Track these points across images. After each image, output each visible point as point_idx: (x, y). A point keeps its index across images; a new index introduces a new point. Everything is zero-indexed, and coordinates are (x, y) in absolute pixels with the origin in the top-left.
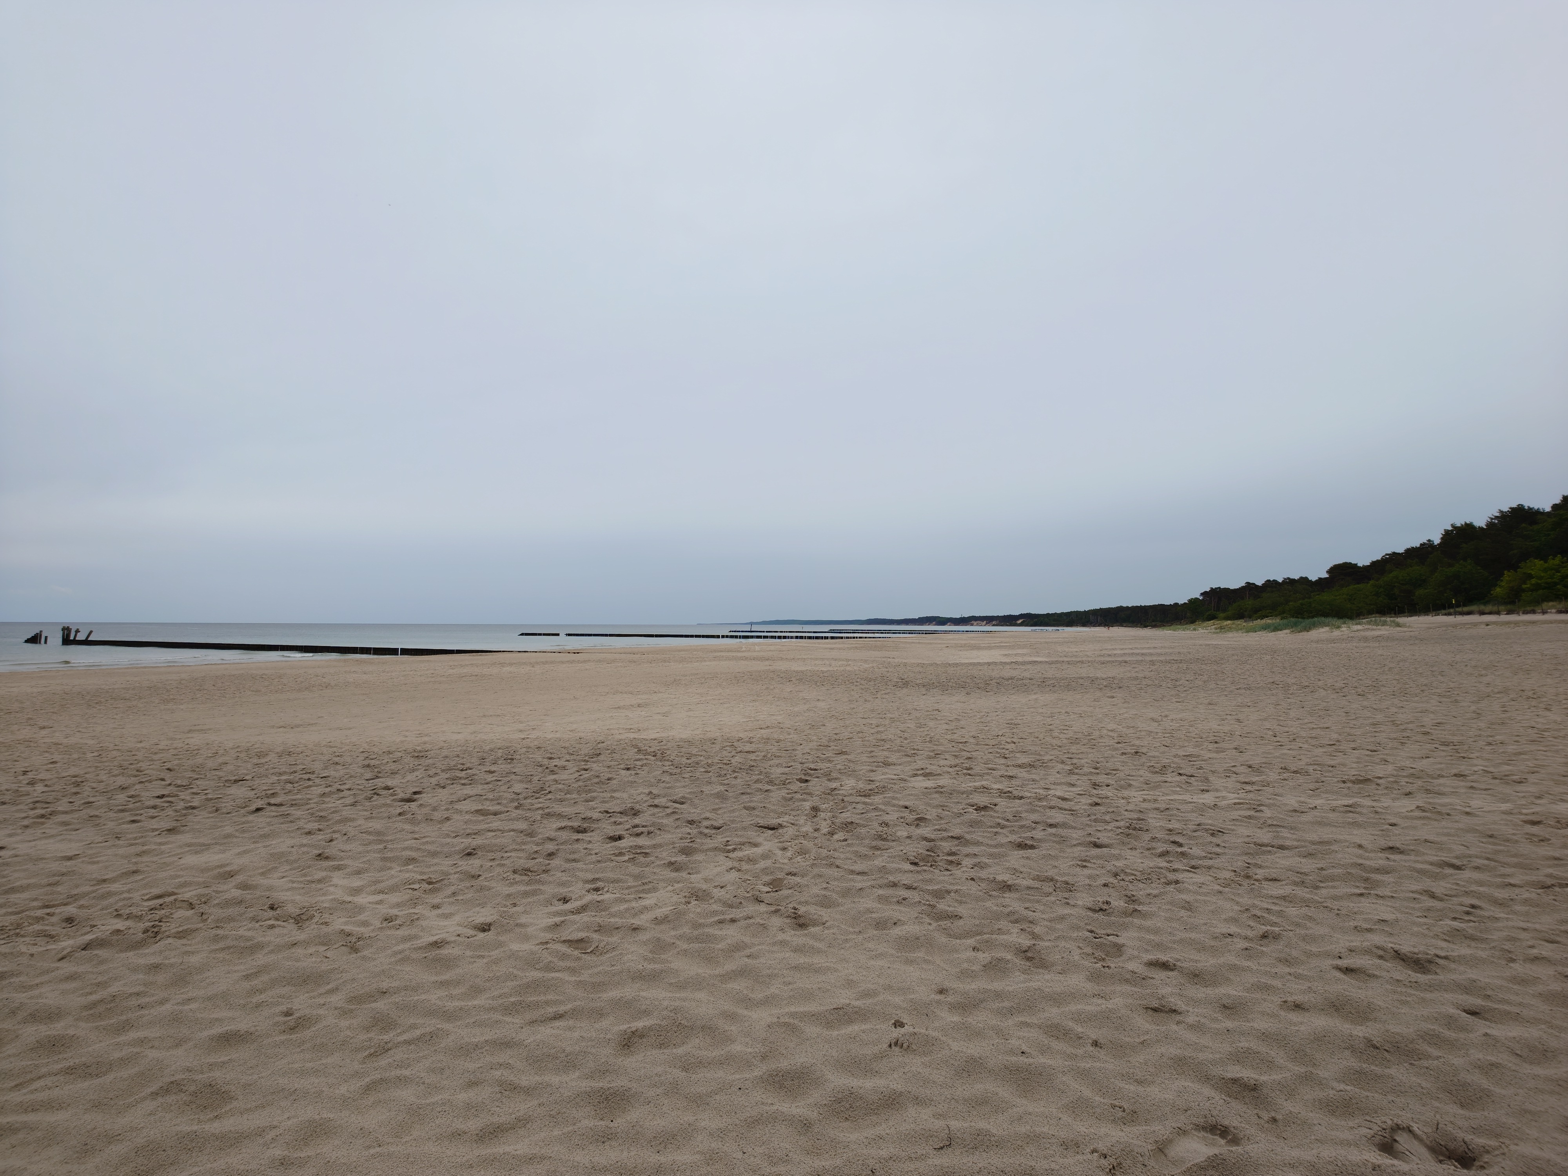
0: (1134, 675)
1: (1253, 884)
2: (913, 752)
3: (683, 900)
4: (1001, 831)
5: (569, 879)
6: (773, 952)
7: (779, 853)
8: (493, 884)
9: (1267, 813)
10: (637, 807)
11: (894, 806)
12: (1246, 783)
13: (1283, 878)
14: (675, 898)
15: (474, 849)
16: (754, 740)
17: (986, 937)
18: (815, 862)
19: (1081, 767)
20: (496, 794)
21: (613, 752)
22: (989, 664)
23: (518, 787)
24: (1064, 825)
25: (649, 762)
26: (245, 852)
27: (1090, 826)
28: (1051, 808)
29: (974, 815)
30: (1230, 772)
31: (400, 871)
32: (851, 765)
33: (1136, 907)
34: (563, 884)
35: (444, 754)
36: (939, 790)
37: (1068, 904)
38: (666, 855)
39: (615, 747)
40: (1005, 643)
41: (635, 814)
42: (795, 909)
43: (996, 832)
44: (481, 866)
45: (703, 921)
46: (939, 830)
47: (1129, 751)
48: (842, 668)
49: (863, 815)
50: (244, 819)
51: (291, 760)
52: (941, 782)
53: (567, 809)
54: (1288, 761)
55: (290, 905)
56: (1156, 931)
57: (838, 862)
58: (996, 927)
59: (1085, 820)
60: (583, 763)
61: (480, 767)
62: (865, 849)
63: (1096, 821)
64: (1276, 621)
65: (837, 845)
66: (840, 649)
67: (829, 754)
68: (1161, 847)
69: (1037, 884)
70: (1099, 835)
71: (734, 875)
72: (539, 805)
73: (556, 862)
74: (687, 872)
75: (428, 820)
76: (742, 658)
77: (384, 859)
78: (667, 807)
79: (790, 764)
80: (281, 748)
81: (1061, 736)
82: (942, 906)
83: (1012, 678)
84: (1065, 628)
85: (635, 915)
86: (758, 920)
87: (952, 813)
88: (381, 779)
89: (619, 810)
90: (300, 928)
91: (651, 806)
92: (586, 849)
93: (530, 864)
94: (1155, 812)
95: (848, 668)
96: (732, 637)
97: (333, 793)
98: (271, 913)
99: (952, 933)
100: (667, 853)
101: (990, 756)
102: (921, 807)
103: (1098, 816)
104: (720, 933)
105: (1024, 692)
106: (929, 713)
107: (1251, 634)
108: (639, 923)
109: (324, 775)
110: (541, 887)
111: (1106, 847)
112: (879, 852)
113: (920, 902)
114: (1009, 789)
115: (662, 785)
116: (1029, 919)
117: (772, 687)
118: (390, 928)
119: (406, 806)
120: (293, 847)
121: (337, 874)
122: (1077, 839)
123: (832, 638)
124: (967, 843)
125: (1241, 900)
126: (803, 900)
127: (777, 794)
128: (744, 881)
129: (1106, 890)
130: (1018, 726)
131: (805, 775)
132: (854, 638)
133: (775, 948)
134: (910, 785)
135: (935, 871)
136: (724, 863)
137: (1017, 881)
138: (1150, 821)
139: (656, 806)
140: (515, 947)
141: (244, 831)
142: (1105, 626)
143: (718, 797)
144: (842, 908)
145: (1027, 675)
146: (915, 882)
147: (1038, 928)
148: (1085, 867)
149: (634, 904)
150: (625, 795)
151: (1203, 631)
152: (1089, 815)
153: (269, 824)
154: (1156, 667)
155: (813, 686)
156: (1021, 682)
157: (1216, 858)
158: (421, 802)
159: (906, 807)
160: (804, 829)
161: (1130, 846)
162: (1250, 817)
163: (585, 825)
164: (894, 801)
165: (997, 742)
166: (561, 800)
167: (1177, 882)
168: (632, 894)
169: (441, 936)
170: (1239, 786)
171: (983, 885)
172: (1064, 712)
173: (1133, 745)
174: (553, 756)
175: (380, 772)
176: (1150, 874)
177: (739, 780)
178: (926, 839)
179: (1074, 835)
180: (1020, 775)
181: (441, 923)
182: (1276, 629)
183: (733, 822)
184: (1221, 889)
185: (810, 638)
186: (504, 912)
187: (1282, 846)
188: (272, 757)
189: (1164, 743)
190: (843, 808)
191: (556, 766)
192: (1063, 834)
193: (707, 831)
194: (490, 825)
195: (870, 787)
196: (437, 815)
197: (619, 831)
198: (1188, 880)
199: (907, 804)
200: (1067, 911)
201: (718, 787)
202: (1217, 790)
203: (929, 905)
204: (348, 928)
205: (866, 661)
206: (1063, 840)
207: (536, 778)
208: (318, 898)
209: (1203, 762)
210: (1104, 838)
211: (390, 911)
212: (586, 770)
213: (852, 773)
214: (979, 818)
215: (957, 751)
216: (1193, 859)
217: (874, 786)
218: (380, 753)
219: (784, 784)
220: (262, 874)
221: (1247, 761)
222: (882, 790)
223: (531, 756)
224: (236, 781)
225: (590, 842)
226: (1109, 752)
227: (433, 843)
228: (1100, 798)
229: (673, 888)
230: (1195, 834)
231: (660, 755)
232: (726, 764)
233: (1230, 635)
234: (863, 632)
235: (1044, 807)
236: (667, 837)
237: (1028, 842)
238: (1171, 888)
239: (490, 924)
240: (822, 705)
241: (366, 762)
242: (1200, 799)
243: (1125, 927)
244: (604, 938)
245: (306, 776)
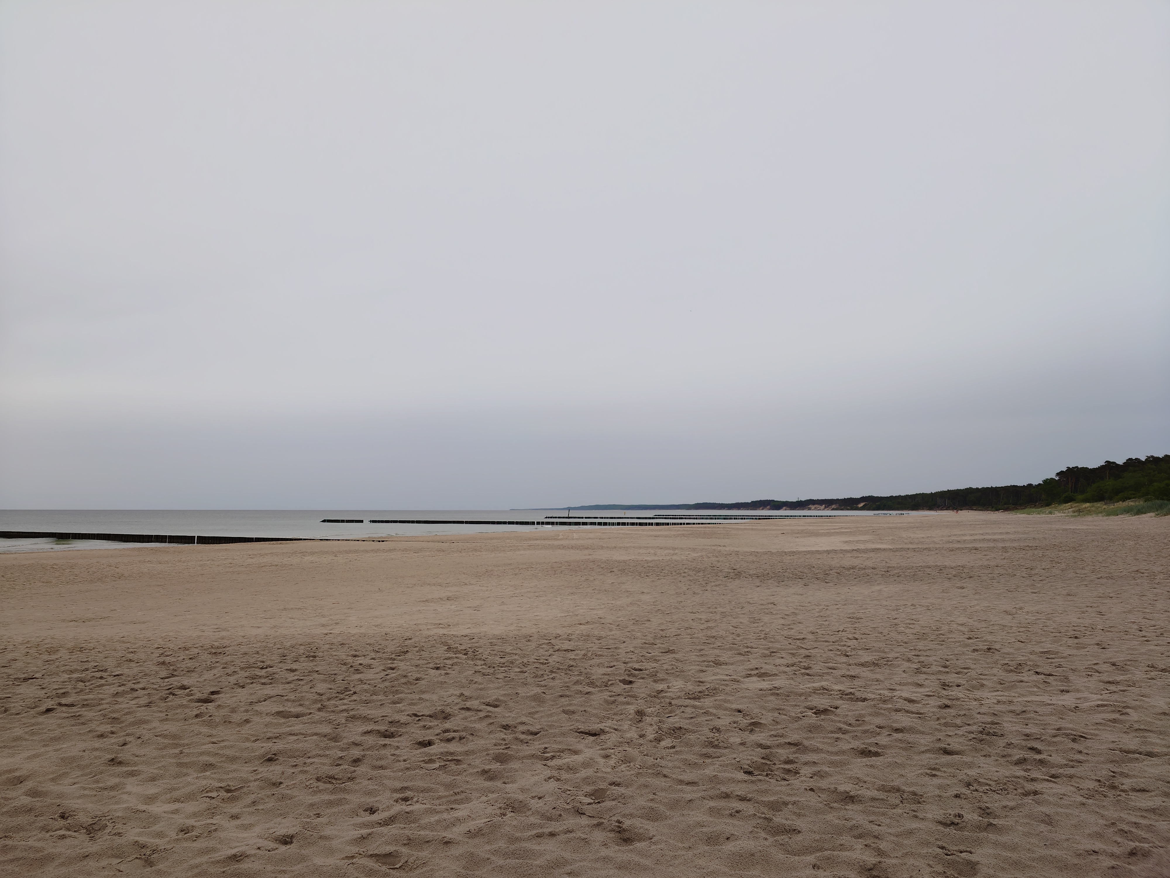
0: (986, 563)
1: (1120, 795)
2: (746, 650)
3: (498, 812)
4: (842, 736)
5: (376, 787)
6: (595, 869)
7: (602, 761)
8: (295, 792)
9: (1134, 716)
10: (448, 710)
11: (726, 709)
12: (1109, 682)
13: (1152, 788)
14: (490, 810)
15: (275, 754)
16: (573, 637)
17: (827, 853)
18: (641, 771)
19: (929, 666)
20: (298, 695)
21: (421, 650)
22: (828, 552)
23: (321, 687)
24: (910, 730)
25: (460, 661)
26: (35, 756)
27: (940, 730)
28: (897, 710)
29: (812, 719)
30: (1092, 671)
31: (197, 778)
32: (679, 664)
33: (991, 821)
34: (369, 793)
35: (243, 651)
36: (775, 692)
37: (916, 817)
38: (479, 763)
39: (423, 644)
40: (846, 529)
41: (445, 718)
42: (619, 822)
43: (837, 738)
44: (283, 773)
45: (520, 834)
46: (776, 736)
47: (981, 647)
48: (668, 558)
49: (693, 720)
50: (33, 721)
51: (83, 656)
52: (777, 683)
53: (373, 712)
54: (1155, 658)
55: (82, 814)
56: (1014, 848)
57: (665, 771)
58: (839, 842)
59: (934, 724)
60: (390, 662)
61: (281, 665)
62: (695, 757)
63: (946, 725)
64: (1139, 503)
65: (665, 752)
66: (666, 536)
67: (655, 653)
68: (1018, 754)
69: (881, 795)
70: (949, 740)
71: (553, 785)
72: (344, 707)
73: (361, 769)
74: (502, 781)
75: (227, 722)
76: (559, 547)
77: (180, 765)
78: (480, 711)
79: (612, 664)
80: (73, 644)
81: (908, 631)
82: (779, 819)
83: (853, 568)
84: (910, 512)
85: (447, 828)
86: (579, 834)
87: (790, 716)
88: (176, 678)
89: (428, 713)
90: (92, 839)
91: (463, 709)
92: (394, 755)
93: (334, 771)
94: (1010, 715)
95: (675, 558)
96: (548, 523)
97: (126, 692)
98: (62, 823)
99: (790, 849)
100: (480, 760)
101: (830, 654)
102: (756, 711)
103: (948, 720)
104: (537, 848)
105: (866, 582)
106: (763, 607)
107: (1112, 517)
108: (450, 836)
109: (117, 673)
110: (347, 796)
111: (957, 754)
112: (710, 760)
113: (755, 815)
114: (851, 690)
115: (474, 686)
116: (874, 834)
117: (592, 579)
118: (186, 840)
119: (203, 707)
120: (84, 751)
121: (131, 780)
122: (925, 745)
123: (657, 524)
124: (806, 750)
125: (1106, 813)
126: (627, 812)
127: (599, 697)
128: (564, 792)
129: (957, 801)
130: (860, 620)
131: (629, 675)
132: (681, 524)
133: (598, 865)
134: (743, 686)
135: (771, 780)
136: (541, 771)
137: (859, 792)
138: (1005, 725)
139: (468, 709)
140: (319, 861)
141: (33, 734)
142: (953, 509)
143: (535, 700)
144: (670, 822)
145: (869, 563)
146: (749, 793)
147: (884, 843)
148: (934, 775)
149: (445, 816)
150: (435, 697)
151: (1060, 515)
152: (938, 719)
153: (60, 726)
154: (1009, 554)
155: (637, 577)
156: (863, 572)
157: (1078, 766)
158: (219, 703)
159: (739, 711)
160: (628, 735)
161: (983, 753)
162: (1114, 721)
163: (393, 729)
164: (726, 705)
165: (837, 639)
166: (367, 702)
167: (1036, 793)
168: (443, 805)
169: (240, 849)
170: (1102, 686)
171: (824, 796)
172: (910, 604)
173: (985, 641)
174: (357, 653)
175: (176, 670)
176: (1005, 784)
177: (557, 682)
178: (761, 746)
179: (922, 741)
180: (863, 674)
181: (241, 835)
182: (1140, 512)
183: (551, 726)
184: (1084, 800)
185: (633, 524)
186: (308, 823)
187: (1151, 752)
188: (63, 653)
189: (1019, 638)
190: (671, 712)
191: (361, 664)
192: (910, 740)
193: (523, 737)
194: (292, 728)
195: (700, 689)
196: (236, 717)
197: (429, 735)
198: (1047, 791)
199: (740, 707)
200: (915, 825)
201: (534, 688)
202: (1078, 691)
203: (765, 818)
204: (142, 839)
205: (694, 550)
206: (910, 746)
207: (340, 678)
208: (111, 807)
209: (1062, 660)
210: (955, 744)
211: (186, 821)
212: (393, 669)
213: (680, 674)
214: (819, 723)
215: (795, 649)
216: (1053, 767)
217: (704, 688)
218: (176, 648)
219: (606, 686)
220: (53, 780)
221: (1111, 658)
222: (713, 691)
223: (334, 653)
224: (26, 680)
225: (398, 747)
226: (959, 649)
227: (232, 747)
228: (950, 699)
229: (487, 798)
230: (1054, 740)
231: (471, 653)
232: (542, 663)
233: (1089, 518)
234: (690, 517)
235: (889, 709)
236: (479, 743)
237: (872, 749)
238: (1029, 800)
239: (292, 837)
240: (646, 598)
241: (161, 659)
242: (1060, 700)
243: (979, 842)
244: (414, 853)
245: (98, 674)
